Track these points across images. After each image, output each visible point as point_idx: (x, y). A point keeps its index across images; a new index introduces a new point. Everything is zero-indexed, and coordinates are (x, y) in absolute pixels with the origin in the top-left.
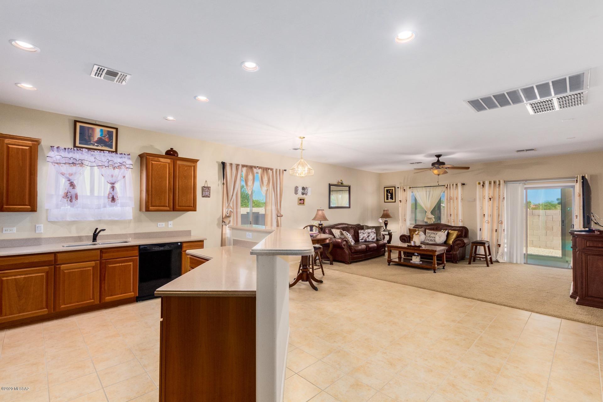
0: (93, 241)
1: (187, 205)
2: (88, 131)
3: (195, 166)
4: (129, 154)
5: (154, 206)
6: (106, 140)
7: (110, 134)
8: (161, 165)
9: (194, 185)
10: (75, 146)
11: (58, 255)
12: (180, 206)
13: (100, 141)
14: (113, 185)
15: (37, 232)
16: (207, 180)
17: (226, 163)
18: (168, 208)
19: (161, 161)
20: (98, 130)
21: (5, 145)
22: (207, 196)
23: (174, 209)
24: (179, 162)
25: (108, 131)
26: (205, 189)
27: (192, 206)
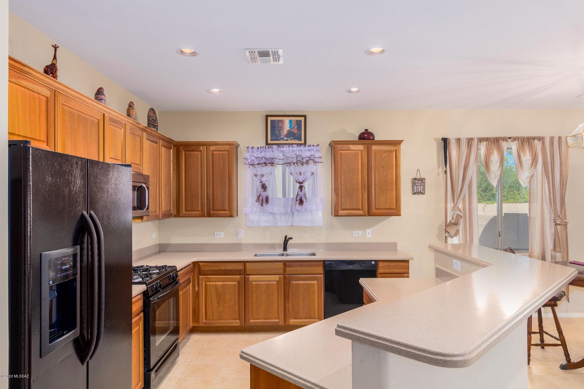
0: (284, 251)
1: (386, 207)
2: (278, 124)
3: (397, 151)
4: (318, 145)
5: (344, 210)
6: (295, 132)
7: (298, 123)
8: (352, 155)
9: (396, 177)
10: (267, 144)
11: (247, 264)
12: (378, 209)
13: (290, 134)
14: (301, 185)
15: (239, 237)
16: (419, 169)
17: (449, 140)
18: (361, 212)
19: (351, 149)
20: (287, 120)
21: (211, 152)
22: (420, 192)
23: (370, 214)
24: (374, 148)
25: (297, 121)
26: (416, 182)
27: (394, 209)
